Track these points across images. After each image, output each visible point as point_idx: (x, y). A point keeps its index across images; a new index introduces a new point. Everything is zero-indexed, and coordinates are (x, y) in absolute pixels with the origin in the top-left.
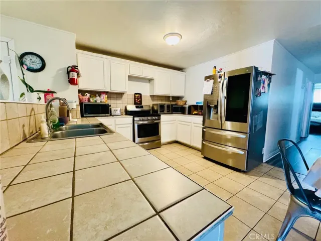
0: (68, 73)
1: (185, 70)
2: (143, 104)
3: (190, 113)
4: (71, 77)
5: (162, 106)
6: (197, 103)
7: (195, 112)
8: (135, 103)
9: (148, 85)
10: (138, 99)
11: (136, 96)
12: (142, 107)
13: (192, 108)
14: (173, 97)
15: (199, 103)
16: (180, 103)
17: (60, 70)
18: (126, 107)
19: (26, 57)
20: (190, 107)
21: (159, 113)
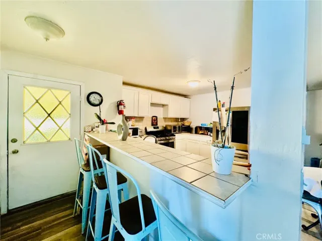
0: (118, 106)
1: (189, 97)
2: (159, 125)
3: (196, 132)
4: (120, 109)
5: (175, 127)
6: (202, 125)
7: (200, 132)
8: (152, 125)
9: (161, 109)
10: (154, 121)
11: (154, 118)
12: (158, 128)
13: (198, 129)
14: (181, 118)
15: (204, 125)
16: (186, 124)
17: (112, 103)
18: (146, 129)
19: (91, 95)
20: (196, 128)
21: (172, 133)
